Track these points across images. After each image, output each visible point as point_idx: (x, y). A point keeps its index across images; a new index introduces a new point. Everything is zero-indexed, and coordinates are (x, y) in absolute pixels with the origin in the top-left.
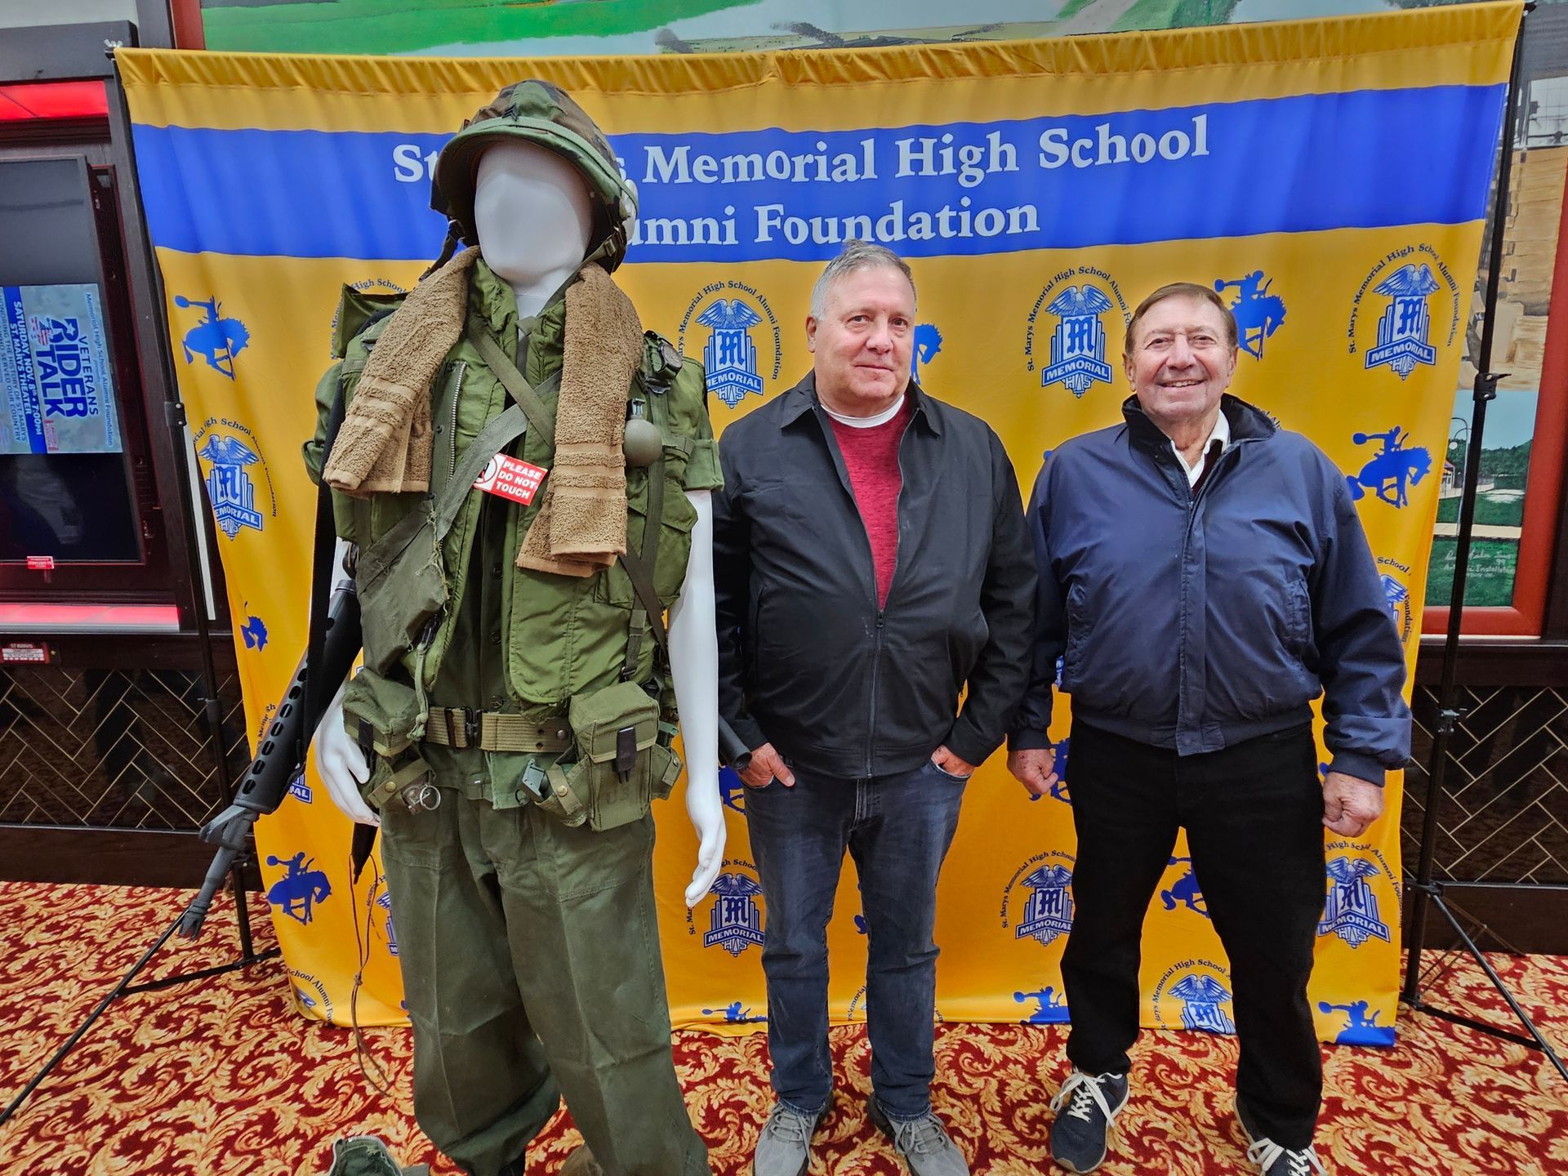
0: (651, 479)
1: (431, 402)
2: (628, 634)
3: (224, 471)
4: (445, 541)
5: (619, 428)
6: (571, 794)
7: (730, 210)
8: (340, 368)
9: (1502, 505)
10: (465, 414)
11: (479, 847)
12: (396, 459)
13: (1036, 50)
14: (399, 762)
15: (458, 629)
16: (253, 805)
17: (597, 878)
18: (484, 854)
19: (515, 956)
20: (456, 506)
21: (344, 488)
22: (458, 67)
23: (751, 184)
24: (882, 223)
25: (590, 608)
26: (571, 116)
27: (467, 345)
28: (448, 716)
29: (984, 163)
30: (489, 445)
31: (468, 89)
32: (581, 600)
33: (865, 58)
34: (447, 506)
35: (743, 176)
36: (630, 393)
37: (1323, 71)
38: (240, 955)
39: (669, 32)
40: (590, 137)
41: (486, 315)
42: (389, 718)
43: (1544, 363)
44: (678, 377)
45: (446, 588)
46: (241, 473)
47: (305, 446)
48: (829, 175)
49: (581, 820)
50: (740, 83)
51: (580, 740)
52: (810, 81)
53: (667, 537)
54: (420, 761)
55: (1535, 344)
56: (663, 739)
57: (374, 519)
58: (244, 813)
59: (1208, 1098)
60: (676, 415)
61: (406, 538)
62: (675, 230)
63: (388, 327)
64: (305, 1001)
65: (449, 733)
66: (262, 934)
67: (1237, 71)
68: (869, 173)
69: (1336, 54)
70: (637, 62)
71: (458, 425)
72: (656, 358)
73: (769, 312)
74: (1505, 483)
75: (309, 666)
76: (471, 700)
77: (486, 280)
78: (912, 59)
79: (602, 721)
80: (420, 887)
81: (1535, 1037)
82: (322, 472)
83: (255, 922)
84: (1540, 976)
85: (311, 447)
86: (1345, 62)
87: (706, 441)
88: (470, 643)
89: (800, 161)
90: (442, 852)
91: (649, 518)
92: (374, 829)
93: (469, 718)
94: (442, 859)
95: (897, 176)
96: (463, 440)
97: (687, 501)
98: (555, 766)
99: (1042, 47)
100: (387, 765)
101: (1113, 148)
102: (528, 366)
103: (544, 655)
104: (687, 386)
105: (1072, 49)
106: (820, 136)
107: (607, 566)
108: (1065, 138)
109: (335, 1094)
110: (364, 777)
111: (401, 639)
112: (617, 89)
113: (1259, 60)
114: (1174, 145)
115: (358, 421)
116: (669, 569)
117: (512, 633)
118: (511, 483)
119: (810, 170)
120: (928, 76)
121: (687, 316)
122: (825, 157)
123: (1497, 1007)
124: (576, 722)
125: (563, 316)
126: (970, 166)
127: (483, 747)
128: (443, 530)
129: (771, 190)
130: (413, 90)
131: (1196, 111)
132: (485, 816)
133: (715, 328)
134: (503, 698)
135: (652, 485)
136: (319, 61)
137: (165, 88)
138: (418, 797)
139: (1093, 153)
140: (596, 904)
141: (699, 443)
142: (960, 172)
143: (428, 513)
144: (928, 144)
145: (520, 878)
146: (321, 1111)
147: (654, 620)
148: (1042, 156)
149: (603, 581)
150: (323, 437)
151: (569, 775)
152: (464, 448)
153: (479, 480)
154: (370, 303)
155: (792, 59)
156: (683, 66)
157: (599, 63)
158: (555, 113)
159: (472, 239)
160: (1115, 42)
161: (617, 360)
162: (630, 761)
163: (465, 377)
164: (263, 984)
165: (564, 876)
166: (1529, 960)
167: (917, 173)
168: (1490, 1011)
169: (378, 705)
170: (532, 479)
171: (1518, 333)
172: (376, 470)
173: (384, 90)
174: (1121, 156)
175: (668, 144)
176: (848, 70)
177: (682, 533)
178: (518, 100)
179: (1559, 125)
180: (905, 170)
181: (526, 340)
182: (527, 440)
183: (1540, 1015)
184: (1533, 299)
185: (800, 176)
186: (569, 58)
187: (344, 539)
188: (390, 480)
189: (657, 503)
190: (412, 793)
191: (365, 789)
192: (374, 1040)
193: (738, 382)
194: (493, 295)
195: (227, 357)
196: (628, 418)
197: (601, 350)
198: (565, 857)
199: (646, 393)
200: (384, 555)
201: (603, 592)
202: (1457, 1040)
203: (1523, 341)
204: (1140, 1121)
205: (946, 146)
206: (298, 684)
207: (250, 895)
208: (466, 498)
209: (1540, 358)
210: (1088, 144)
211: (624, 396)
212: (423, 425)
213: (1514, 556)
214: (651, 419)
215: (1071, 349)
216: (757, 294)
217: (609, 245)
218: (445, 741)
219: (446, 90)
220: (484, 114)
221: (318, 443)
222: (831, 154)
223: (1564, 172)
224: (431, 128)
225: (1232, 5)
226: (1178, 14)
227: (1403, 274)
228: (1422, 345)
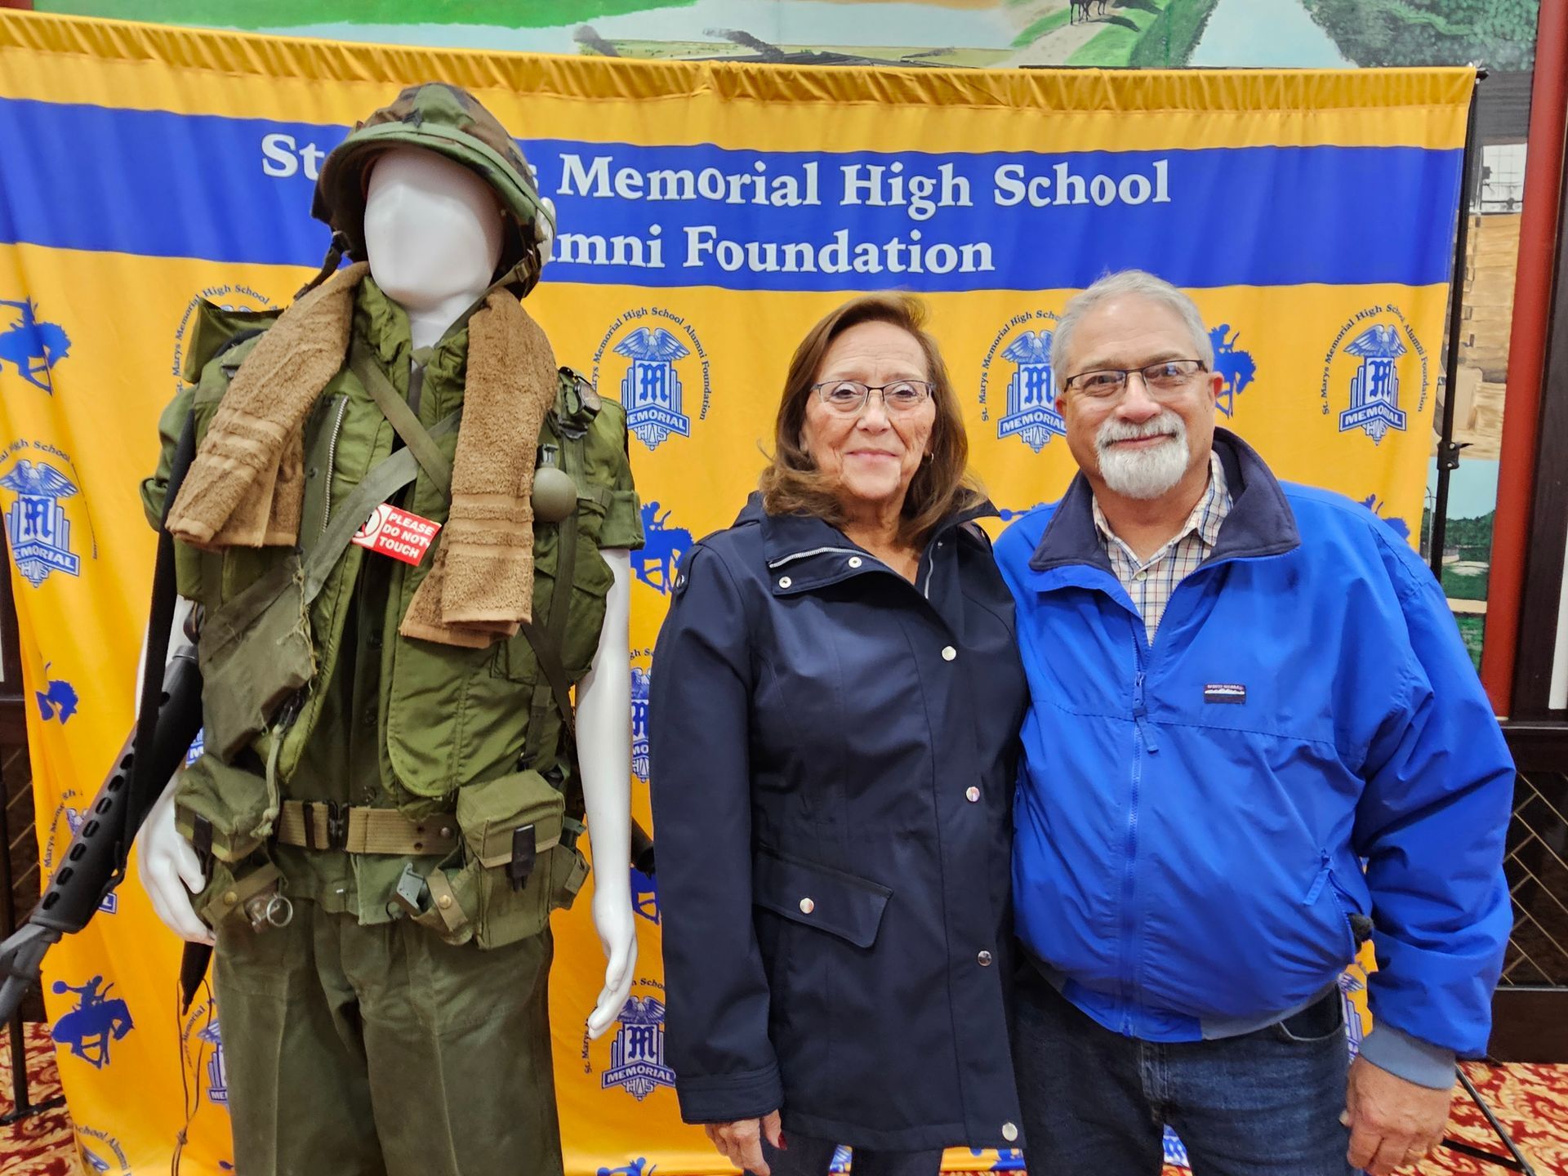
0: (562, 535)
1: (304, 440)
2: (530, 713)
3: (35, 504)
4: (314, 605)
5: (527, 477)
6: (456, 905)
7: (655, 229)
8: (191, 395)
9: (1467, 578)
10: (345, 456)
11: (337, 969)
12: (258, 506)
13: (991, 82)
14: (242, 869)
15: (326, 710)
16: (53, 923)
17: (483, 1006)
18: (344, 978)
19: (375, 1103)
20: (329, 564)
21: (191, 540)
22: (346, 54)
23: (680, 204)
24: (825, 252)
25: (485, 685)
26: (482, 125)
27: (349, 376)
28: (307, 811)
29: (936, 196)
30: (374, 494)
31: (355, 78)
32: (475, 674)
33: (809, 76)
34: (318, 563)
35: (672, 194)
36: (541, 438)
37: (1283, 125)
38: (11, 1105)
39: (590, 29)
40: (503, 149)
41: (373, 342)
42: (233, 814)
43: (1504, 432)
44: (597, 421)
45: (313, 662)
46: (56, 506)
47: (144, 483)
48: (768, 197)
49: (466, 937)
50: (670, 92)
51: (468, 840)
52: (748, 96)
53: (578, 603)
54: (270, 867)
55: (1494, 412)
56: (568, 838)
57: (227, 574)
58: (44, 933)
60: (593, 464)
61: (267, 598)
62: (592, 248)
63: (254, 352)
64: (95, 1165)
65: (307, 832)
66: (42, 1077)
67: (1198, 117)
68: (812, 198)
69: (1296, 107)
70: (555, 62)
71: (336, 468)
72: (572, 399)
73: (698, 344)
74: (1470, 555)
75: (137, 752)
76: (336, 793)
77: (374, 302)
78: (859, 81)
79: (496, 818)
80: (262, 1022)
81: (1515, 1155)
82: (165, 518)
83: (33, 1062)
84: (1519, 1087)
85: (151, 486)
86: (1305, 116)
87: (627, 493)
88: (337, 725)
89: (736, 181)
90: (291, 977)
91: (559, 580)
92: (207, 950)
93: (333, 814)
94: (291, 987)
95: (842, 203)
96: (340, 487)
97: (603, 561)
98: (437, 871)
99: (997, 78)
100: (227, 873)
101: (1071, 188)
102: (422, 403)
103: (428, 739)
104: (606, 430)
105: (1029, 81)
106: (758, 155)
107: (508, 636)
108: (1022, 174)
110: (197, 884)
111: (254, 719)
112: (530, 89)
113: (1220, 108)
114: (1135, 190)
115: (214, 461)
116: (582, 639)
117: (391, 713)
118: (398, 539)
119: (748, 191)
120: (875, 100)
121: (603, 345)
122: (763, 179)
123: (1477, 1123)
124: (465, 820)
125: (465, 348)
126: (921, 198)
127: (350, 846)
128: (312, 591)
129: (702, 211)
130: (290, 74)
131: (1158, 155)
132: (347, 931)
133: (635, 359)
134: (376, 789)
135: (563, 541)
136: (177, 35)
138: (265, 910)
139: (1050, 192)
140: (481, 1038)
141: (618, 494)
142: (910, 203)
143: (295, 570)
144: (876, 171)
145: (389, 1007)
147: (560, 697)
148: (997, 192)
149: (502, 652)
150: (167, 475)
151: (453, 883)
152: (344, 495)
153: (360, 534)
154: (232, 321)
155: (729, 72)
156: (606, 70)
157: (513, 60)
158: (463, 122)
159: (361, 254)
160: (1074, 79)
161: (527, 399)
162: (528, 865)
163: (347, 413)
164: (39, 1143)
165: (442, 1004)
166: (1505, 1069)
167: (864, 202)
168: (1469, 1128)
169: (219, 799)
170: (422, 534)
171: (1478, 400)
172: (235, 519)
173: (255, 72)
174: (1080, 198)
175: (588, 153)
176: (789, 87)
177: (594, 596)
178: (421, 104)
179: (1511, 192)
180: (851, 198)
181: (420, 371)
182: (418, 488)
183: (1520, 1130)
184: (1491, 366)
185: (735, 198)
186: (477, 52)
187: (187, 598)
188: (251, 532)
189: (569, 564)
190: (257, 906)
191: (198, 901)
193: (661, 422)
194: (383, 320)
195: (44, 368)
196: (538, 466)
197: (508, 388)
198: (444, 980)
199: (558, 437)
200: (237, 617)
201: (501, 665)
202: (1436, 1162)
203: (1483, 408)
205: (896, 175)
206: (121, 772)
207: (28, 1028)
208: (343, 555)
209: (1500, 426)
210: (1046, 182)
211: (533, 441)
212: (293, 467)
213: (1480, 631)
214: (563, 468)
215: (1029, 399)
216: (685, 324)
217: (521, 270)
218: (300, 840)
219: (329, 75)
220: (381, 117)
221: (160, 482)
222: (770, 176)
223: (1518, 238)
224: (310, 117)
225: (1191, 48)
226: (1136, 54)
227: (1372, 335)
228: (1393, 409)
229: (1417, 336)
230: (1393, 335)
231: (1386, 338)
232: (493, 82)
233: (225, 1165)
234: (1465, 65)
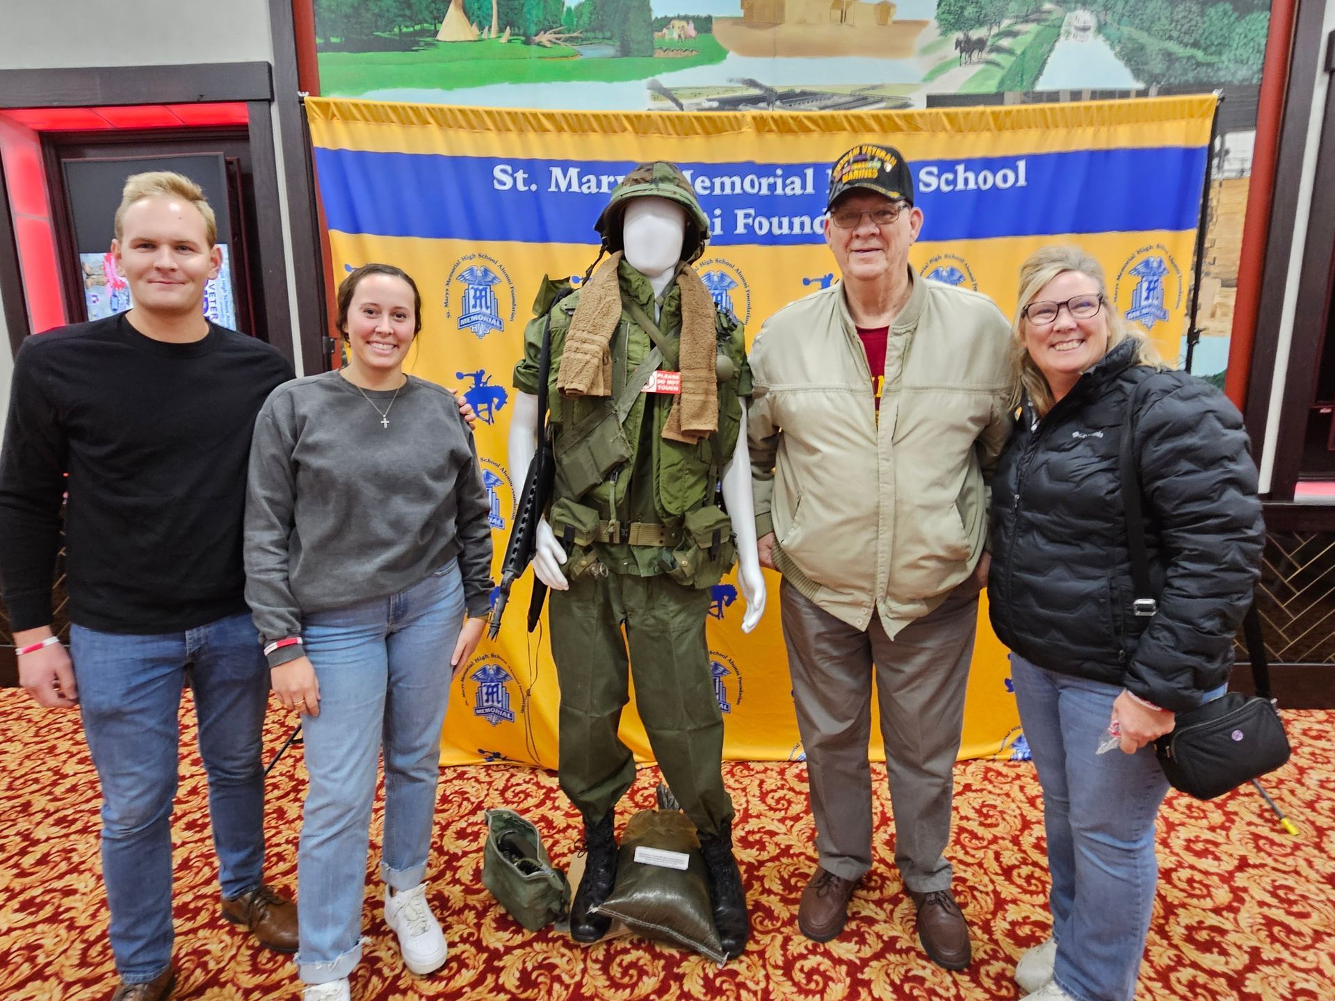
1: (610, 345)
2: (708, 479)
4: (625, 424)
5: (713, 360)
6: (688, 566)
7: (718, 212)
10: (632, 352)
12: (600, 377)
13: (918, 117)
14: (587, 550)
17: (690, 620)
18: (624, 606)
20: (631, 403)
21: (577, 393)
22: (540, 117)
23: (733, 197)
25: (693, 463)
27: (626, 313)
30: (647, 369)
31: (546, 130)
32: (691, 457)
33: (809, 117)
34: (624, 404)
35: (728, 191)
37: (1095, 135)
39: (656, 81)
41: (636, 295)
42: (586, 524)
43: (1235, 319)
44: (735, 329)
45: (628, 449)
48: (784, 190)
49: (690, 583)
50: (726, 130)
51: (693, 536)
52: (773, 130)
53: (729, 424)
55: (1228, 306)
57: (577, 410)
59: (1022, 788)
61: (598, 421)
63: (582, 302)
65: (610, 535)
67: (1044, 133)
68: (810, 189)
69: (1105, 122)
70: (660, 116)
71: (629, 358)
73: (743, 279)
76: (625, 516)
78: (838, 118)
86: (1109, 129)
89: (765, 182)
93: (622, 526)
94: (598, 611)
96: (631, 367)
97: (738, 403)
98: (675, 551)
99: (921, 115)
100: (580, 552)
101: (966, 180)
102: (662, 324)
103: (674, 488)
105: (941, 116)
106: (777, 166)
107: (705, 438)
108: (936, 173)
109: (450, 802)
110: (563, 558)
111: (596, 479)
112: (646, 133)
113: (1057, 126)
114: (1005, 179)
115: (579, 356)
116: (730, 442)
117: (661, 475)
118: (665, 385)
119: (772, 187)
120: (846, 128)
122: (781, 179)
124: (690, 526)
125: (680, 295)
127: (631, 542)
128: (622, 417)
129: (745, 200)
130: (509, 129)
131: (1019, 157)
134: (643, 514)
135: (723, 393)
136: (445, 110)
137: (338, 124)
138: (598, 570)
139: (953, 182)
140: (691, 635)
143: (612, 407)
146: (444, 811)
149: (699, 447)
151: (687, 555)
152: (633, 370)
153: (645, 387)
154: (559, 285)
155: (762, 117)
156: (689, 119)
158: (676, 182)
163: (629, 331)
169: (576, 518)
170: (676, 380)
171: (1217, 299)
172: (593, 384)
173: (488, 129)
174: (972, 185)
177: (734, 420)
178: (657, 173)
179: (1243, 163)
184: (1226, 276)
185: (764, 191)
188: (598, 389)
189: (726, 402)
190: (593, 567)
192: (464, 773)
194: (640, 282)
196: (716, 354)
198: (673, 607)
201: (699, 453)
203: (1221, 304)
204: (980, 801)
208: (638, 397)
209: (1231, 315)
211: (714, 342)
214: (725, 354)
216: (735, 267)
219: (531, 129)
220: (636, 181)
222: (785, 177)
223: (1246, 194)
224: (520, 154)
225: (1037, 78)
226: (1002, 83)
227: (1147, 263)
228: (1160, 308)
229: (1176, 262)
230: (1161, 262)
231: (1155, 265)
232: (624, 130)
233: (481, 751)
234: (1210, 91)
